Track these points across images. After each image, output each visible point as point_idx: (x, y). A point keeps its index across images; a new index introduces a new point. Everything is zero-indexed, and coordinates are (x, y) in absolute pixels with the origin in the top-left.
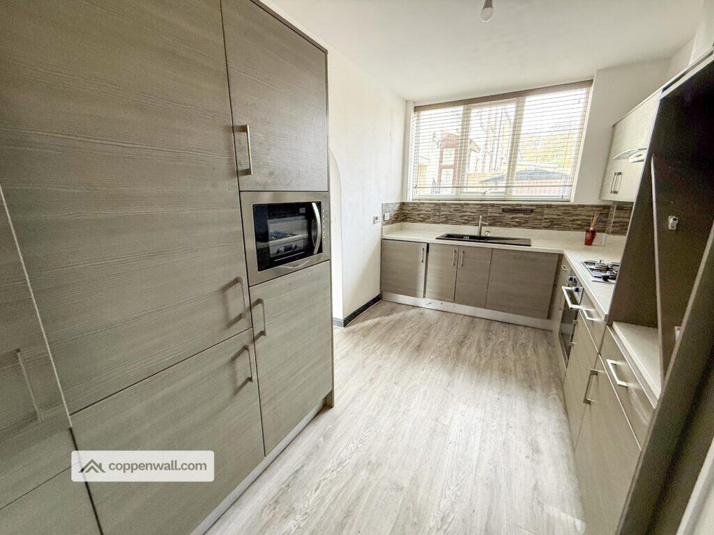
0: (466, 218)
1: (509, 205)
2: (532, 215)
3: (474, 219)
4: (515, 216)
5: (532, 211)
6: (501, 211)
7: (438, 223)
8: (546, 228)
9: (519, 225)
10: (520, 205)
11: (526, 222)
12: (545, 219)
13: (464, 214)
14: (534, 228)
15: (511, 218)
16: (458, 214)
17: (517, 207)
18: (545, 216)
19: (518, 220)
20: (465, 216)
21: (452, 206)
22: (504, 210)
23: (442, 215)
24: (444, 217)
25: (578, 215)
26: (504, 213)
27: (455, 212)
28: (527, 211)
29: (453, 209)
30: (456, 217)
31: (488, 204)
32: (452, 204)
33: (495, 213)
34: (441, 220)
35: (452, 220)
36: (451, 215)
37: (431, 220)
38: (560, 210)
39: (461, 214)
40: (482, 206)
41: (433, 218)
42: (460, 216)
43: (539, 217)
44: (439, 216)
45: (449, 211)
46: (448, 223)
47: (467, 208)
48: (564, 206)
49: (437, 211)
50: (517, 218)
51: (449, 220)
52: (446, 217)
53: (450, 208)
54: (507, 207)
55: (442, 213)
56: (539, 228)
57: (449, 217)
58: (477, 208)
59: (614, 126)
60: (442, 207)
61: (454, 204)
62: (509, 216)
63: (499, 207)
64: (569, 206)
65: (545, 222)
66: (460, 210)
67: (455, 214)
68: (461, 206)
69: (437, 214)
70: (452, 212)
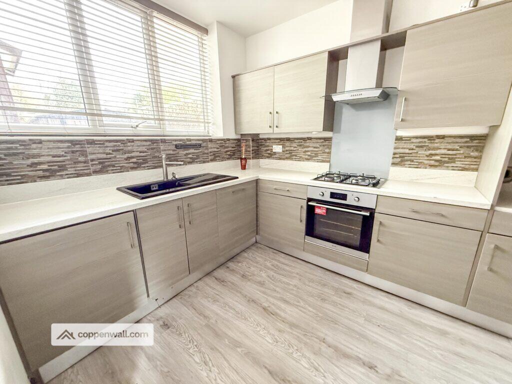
0: (134, 160)
1: (180, 140)
2: (201, 150)
4: (187, 152)
5: (200, 146)
6: (174, 147)
7: (88, 175)
8: (212, 160)
9: (192, 161)
10: (190, 140)
11: (198, 157)
12: (211, 152)
13: (130, 155)
14: (204, 162)
15: (185, 155)
16: (119, 156)
17: (188, 143)
18: (210, 150)
19: (190, 156)
20: (133, 157)
21: (108, 144)
22: (176, 146)
23: (92, 160)
24: (97, 163)
25: (228, 147)
26: (178, 150)
27: (114, 153)
28: (197, 146)
29: (110, 150)
30: (119, 161)
31: (158, 140)
32: (107, 141)
33: (168, 150)
34: (93, 168)
35: (114, 166)
36: (110, 158)
37: (69, 171)
38: (217, 144)
39: (126, 156)
40: (152, 143)
41: (74, 167)
42: (125, 159)
43: (206, 151)
44: (85, 162)
45: (104, 153)
46: (107, 172)
47: (133, 146)
48: (219, 140)
49: (78, 154)
50: (189, 154)
51: (109, 166)
52: (100, 163)
53: (105, 147)
54: (179, 142)
55: (91, 157)
56: (208, 162)
57: (106, 162)
58: (146, 146)
59: (233, 77)
60: (88, 148)
61: (110, 141)
62: (182, 152)
63: (171, 143)
64: (222, 140)
65: (210, 155)
66: (123, 149)
67: (115, 157)
68: (123, 144)
69: (79, 159)
70: (110, 154)
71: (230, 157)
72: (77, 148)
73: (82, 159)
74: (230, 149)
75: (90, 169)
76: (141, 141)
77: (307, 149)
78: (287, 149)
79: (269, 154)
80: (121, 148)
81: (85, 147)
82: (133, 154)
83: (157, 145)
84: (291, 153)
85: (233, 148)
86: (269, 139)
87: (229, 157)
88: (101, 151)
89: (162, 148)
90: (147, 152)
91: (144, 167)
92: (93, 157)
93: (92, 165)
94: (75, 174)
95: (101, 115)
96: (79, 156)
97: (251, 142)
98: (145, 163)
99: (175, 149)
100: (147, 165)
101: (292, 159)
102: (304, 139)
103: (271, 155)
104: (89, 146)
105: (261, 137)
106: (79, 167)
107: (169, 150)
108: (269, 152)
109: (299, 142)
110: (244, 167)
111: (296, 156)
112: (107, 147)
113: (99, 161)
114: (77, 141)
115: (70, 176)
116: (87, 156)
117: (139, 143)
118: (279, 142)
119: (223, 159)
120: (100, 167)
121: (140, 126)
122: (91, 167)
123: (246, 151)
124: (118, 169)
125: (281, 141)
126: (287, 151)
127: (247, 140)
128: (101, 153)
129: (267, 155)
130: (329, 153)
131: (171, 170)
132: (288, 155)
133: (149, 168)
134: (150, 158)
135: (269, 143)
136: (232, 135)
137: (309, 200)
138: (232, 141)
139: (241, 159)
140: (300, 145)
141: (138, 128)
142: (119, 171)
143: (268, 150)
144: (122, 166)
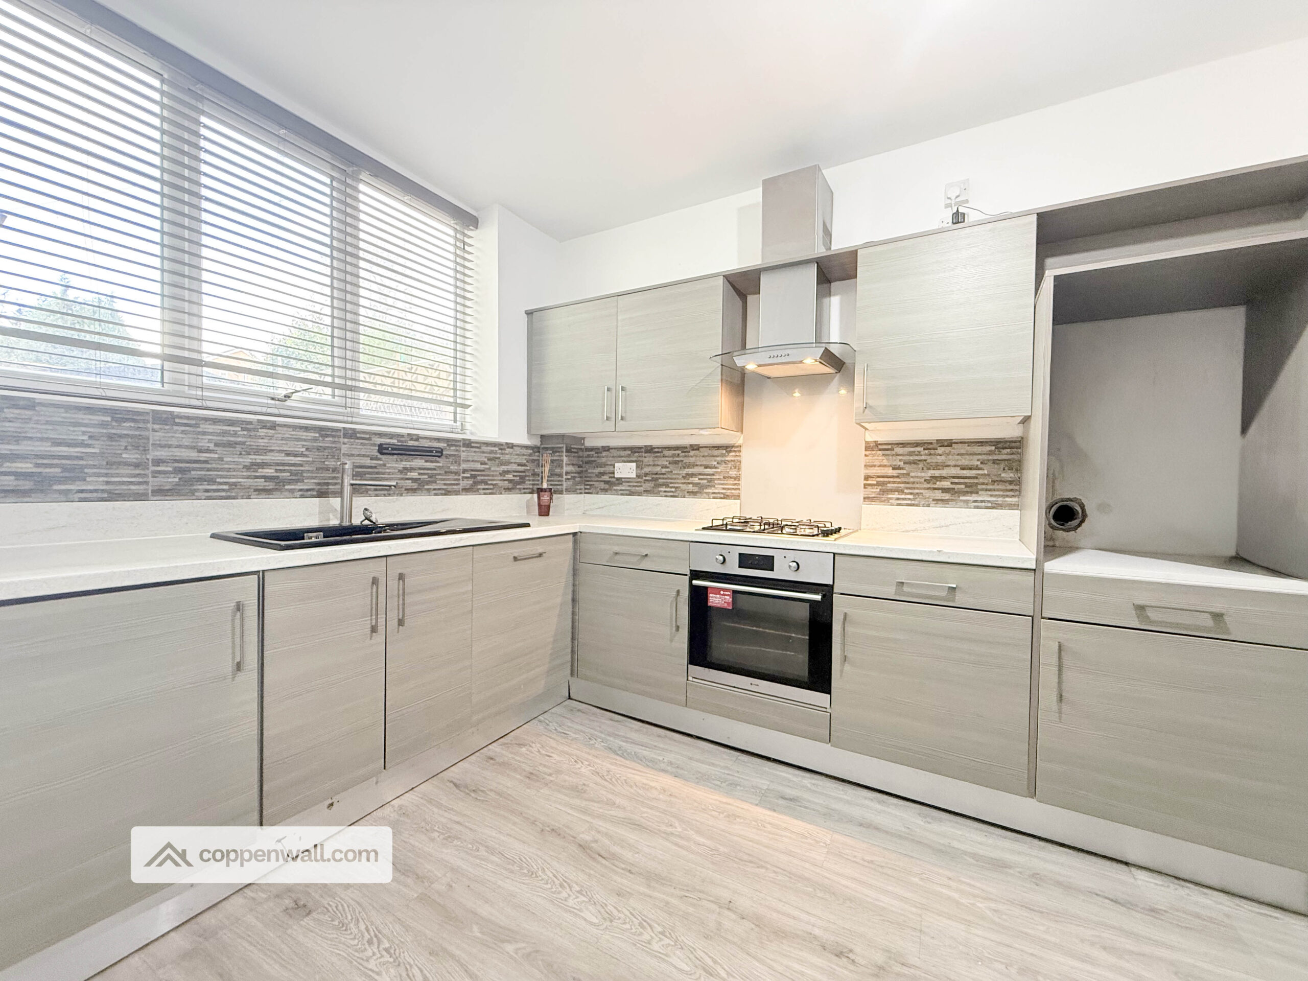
0: (270, 472)
1: (391, 436)
2: (442, 462)
3: (297, 478)
4: (408, 464)
5: (440, 453)
6: (375, 453)
8: (466, 490)
9: (418, 487)
10: (418, 437)
11: (432, 479)
12: (464, 471)
13: (259, 459)
14: (447, 493)
15: (401, 472)
16: (231, 458)
17: (411, 443)
18: (464, 466)
19: (414, 475)
20: (263, 465)
21: (210, 428)
22: (382, 450)
23: (158, 462)
24: (170, 469)
25: (508, 463)
26: (383, 457)
27: (219, 450)
28: (432, 453)
29: (210, 441)
30: (229, 470)
31: (338, 430)
32: (206, 419)
33: (359, 455)
34: (154, 482)
35: (212, 481)
36: (206, 462)
37: (89, 483)
38: (484, 452)
39: (248, 460)
40: (322, 436)
41: (106, 475)
42: (245, 467)
43: (453, 468)
44: (137, 466)
45: (193, 448)
46: (191, 495)
47: (271, 437)
48: (487, 444)
49: (123, 443)
50: (412, 469)
51: (200, 480)
52: (178, 471)
53: (199, 433)
54: (388, 441)
55: (158, 453)
56: (457, 493)
57: (194, 469)
58: (305, 440)
59: (529, 313)
60: (154, 430)
61: (215, 421)
62: (394, 464)
63: (369, 439)
64: (495, 445)
65: (463, 477)
66: (244, 443)
67: (221, 459)
68: (249, 430)
69: (124, 456)
70: (208, 451)
71: (513, 487)
72: (126, 428)
73: (130, 456)
74: (515, 467)
75: (147, 483)
76: (295, 427)
77: (690, 471)
78: (646, 470)
79: (606, 482)
80: (240, 439)
81: (146, 429)
82: (268, 458)
83: (334, 442)
84: (657, 479)
85: (519, 465)
86: (607, 449)
87: (510, 486)
88: (186, 442)
89: (344, 449)
90: (306, 456)
91: (292, 491)
92: (162, 454)
93: (156, 474)
94: (103, 491)
95: (200, 363)
96: (126, 449)
97: (564, 454)
98: (297, 481)
99: (378, 454)
100: (300, 486)
101: (658, 494)
102: (683, 449)
103: (612, 484)
104: (156, 427)
105: (588, 443)
106: (118, 475)
107: (364, 456)
108: (606, 478)
109: (673, 456)
110: (544, 511)
111: (667, 485)
112: (204, 433)
113: (176, 465)
114: (128, 411)
115: (86, 497)
116: (145, 451)
117: (289, 433)
118: (629, 456)
119: (493, 490)
120: (177, 480)
121: (294, 397)
122: (150, 479)
123: (552, 474)
124: (223, 490)
125: (634, 453)
126: (646, 475)
127: (555, 451)
128: (187, 447)
129: (602, 485)
130: (737, 478)
131: (360, 503)
132: (648, 486)
133: (305, 494)
134: (312, 472)
135: (607, 457)
136: (521, 437)
137: (695, 575)
138: (518, 450)
139: (540, 491)
140: (676, 462)
141: (289, 403)
142: (223, 494)
143: (603, 474)
144: (235, 484)
